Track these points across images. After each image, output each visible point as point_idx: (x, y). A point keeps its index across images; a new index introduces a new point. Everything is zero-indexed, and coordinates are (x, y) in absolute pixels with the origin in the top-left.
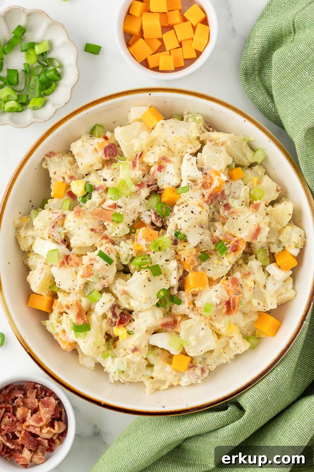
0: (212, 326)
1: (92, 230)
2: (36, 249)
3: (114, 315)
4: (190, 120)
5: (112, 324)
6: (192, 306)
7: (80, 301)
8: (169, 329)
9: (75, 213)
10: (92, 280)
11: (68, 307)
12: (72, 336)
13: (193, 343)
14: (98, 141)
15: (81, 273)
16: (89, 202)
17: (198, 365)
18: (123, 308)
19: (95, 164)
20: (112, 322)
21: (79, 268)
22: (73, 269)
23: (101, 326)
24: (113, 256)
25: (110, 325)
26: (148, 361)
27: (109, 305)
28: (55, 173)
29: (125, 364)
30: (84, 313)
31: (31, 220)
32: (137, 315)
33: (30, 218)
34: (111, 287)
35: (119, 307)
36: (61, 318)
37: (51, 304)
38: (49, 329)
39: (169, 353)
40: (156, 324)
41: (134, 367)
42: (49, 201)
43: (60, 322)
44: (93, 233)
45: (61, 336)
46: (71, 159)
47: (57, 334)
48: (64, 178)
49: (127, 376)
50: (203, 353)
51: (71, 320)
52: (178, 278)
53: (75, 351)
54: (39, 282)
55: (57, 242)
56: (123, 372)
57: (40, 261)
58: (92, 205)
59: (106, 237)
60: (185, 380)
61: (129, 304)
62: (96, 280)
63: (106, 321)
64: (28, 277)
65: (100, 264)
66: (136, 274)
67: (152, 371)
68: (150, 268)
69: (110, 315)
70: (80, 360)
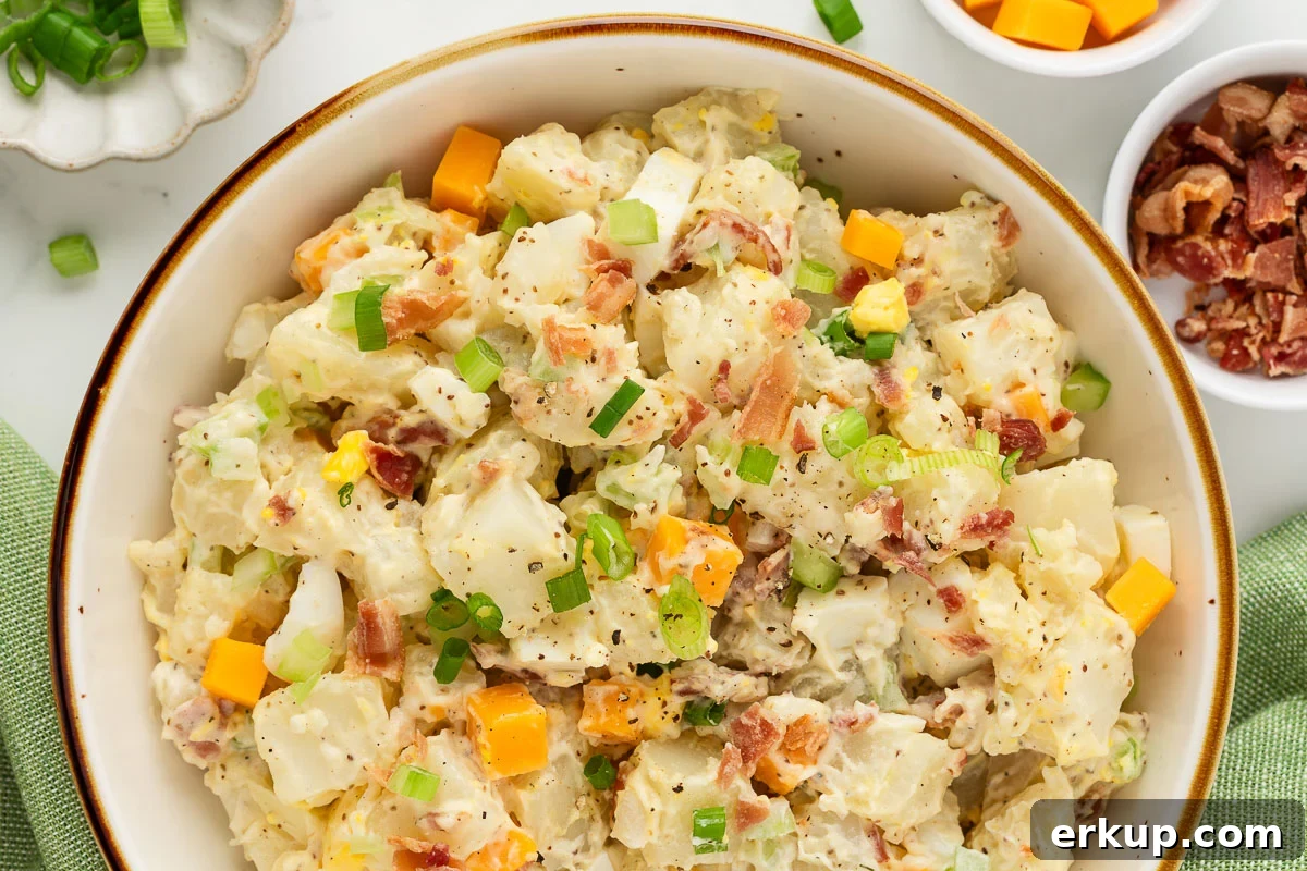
0: (359, 791)
1: (724, 367)
2: (660, 161)
3: (410, 435)
4: (1121, 737)
5: (378, 427)
6: (431, 719)
7: (466, 315)
8: (353, 636)
9: (783, 305)
10: (535, 357)
11: (444, 270)
12: (344, 280)
13: (299, 721)
14: (1047, 393)
15: (565, 318)
16: (826, 353)
17: (228, 734)
18: (434, 464)
19: (966, 384)
20: (385, 426)
21: (583, 310)
22: (578, 292)
23: (374, 387)
24: (621, 434)
25: (373, 420)
26: (242, 555)
27: (442, 414)
28: (938, 233)
29: (234, 475)
30: (421, 325)
31: (765, 147)
32: (409, 519)
33: (773, 141)
34: (511, 424)
35: (439, 452)
36: (411, 243)
37: (462, 208)
38: (373, 200)
39: (274, 630)
40: (375, 589)
41: (222, 504)
42: (832, 204)
43: (395, 238)
44: (715, 368)
45: (347, 241)
46: (985, 296)
47: (352, 227)
48: (917, 262)
49: (194, 478)
50: (265, 755)
51: (398, 279)
52: (539, 667)
53: (293, 290)
54: (539, 167)
55: (681, 238)
56: (207, 463)
57: (616, 175)
58: (816, 363)
59: (696, 415)
60: (173, 682)
61: (448, 491)
62: (536, 372)
63: (393, 404)
64: (559, 128)
65: (595, 388)
66: (553, 516)
67: (207, 567)
68: (579, 568)
69: (410, 419)
70: (256, 306)
